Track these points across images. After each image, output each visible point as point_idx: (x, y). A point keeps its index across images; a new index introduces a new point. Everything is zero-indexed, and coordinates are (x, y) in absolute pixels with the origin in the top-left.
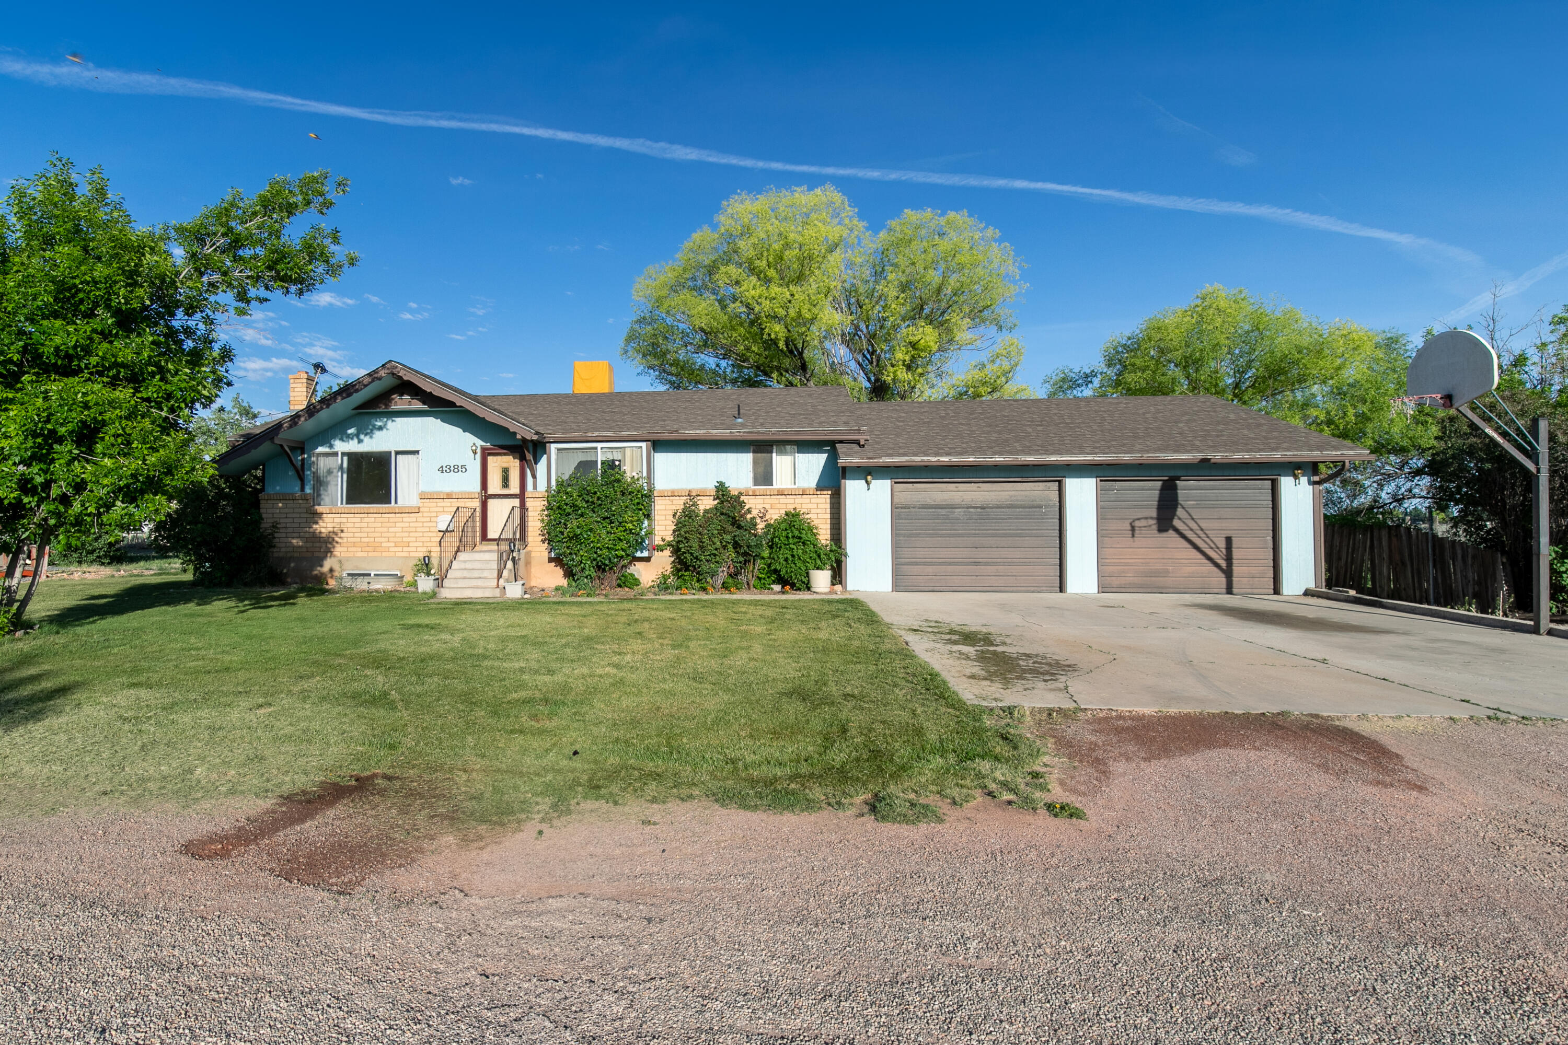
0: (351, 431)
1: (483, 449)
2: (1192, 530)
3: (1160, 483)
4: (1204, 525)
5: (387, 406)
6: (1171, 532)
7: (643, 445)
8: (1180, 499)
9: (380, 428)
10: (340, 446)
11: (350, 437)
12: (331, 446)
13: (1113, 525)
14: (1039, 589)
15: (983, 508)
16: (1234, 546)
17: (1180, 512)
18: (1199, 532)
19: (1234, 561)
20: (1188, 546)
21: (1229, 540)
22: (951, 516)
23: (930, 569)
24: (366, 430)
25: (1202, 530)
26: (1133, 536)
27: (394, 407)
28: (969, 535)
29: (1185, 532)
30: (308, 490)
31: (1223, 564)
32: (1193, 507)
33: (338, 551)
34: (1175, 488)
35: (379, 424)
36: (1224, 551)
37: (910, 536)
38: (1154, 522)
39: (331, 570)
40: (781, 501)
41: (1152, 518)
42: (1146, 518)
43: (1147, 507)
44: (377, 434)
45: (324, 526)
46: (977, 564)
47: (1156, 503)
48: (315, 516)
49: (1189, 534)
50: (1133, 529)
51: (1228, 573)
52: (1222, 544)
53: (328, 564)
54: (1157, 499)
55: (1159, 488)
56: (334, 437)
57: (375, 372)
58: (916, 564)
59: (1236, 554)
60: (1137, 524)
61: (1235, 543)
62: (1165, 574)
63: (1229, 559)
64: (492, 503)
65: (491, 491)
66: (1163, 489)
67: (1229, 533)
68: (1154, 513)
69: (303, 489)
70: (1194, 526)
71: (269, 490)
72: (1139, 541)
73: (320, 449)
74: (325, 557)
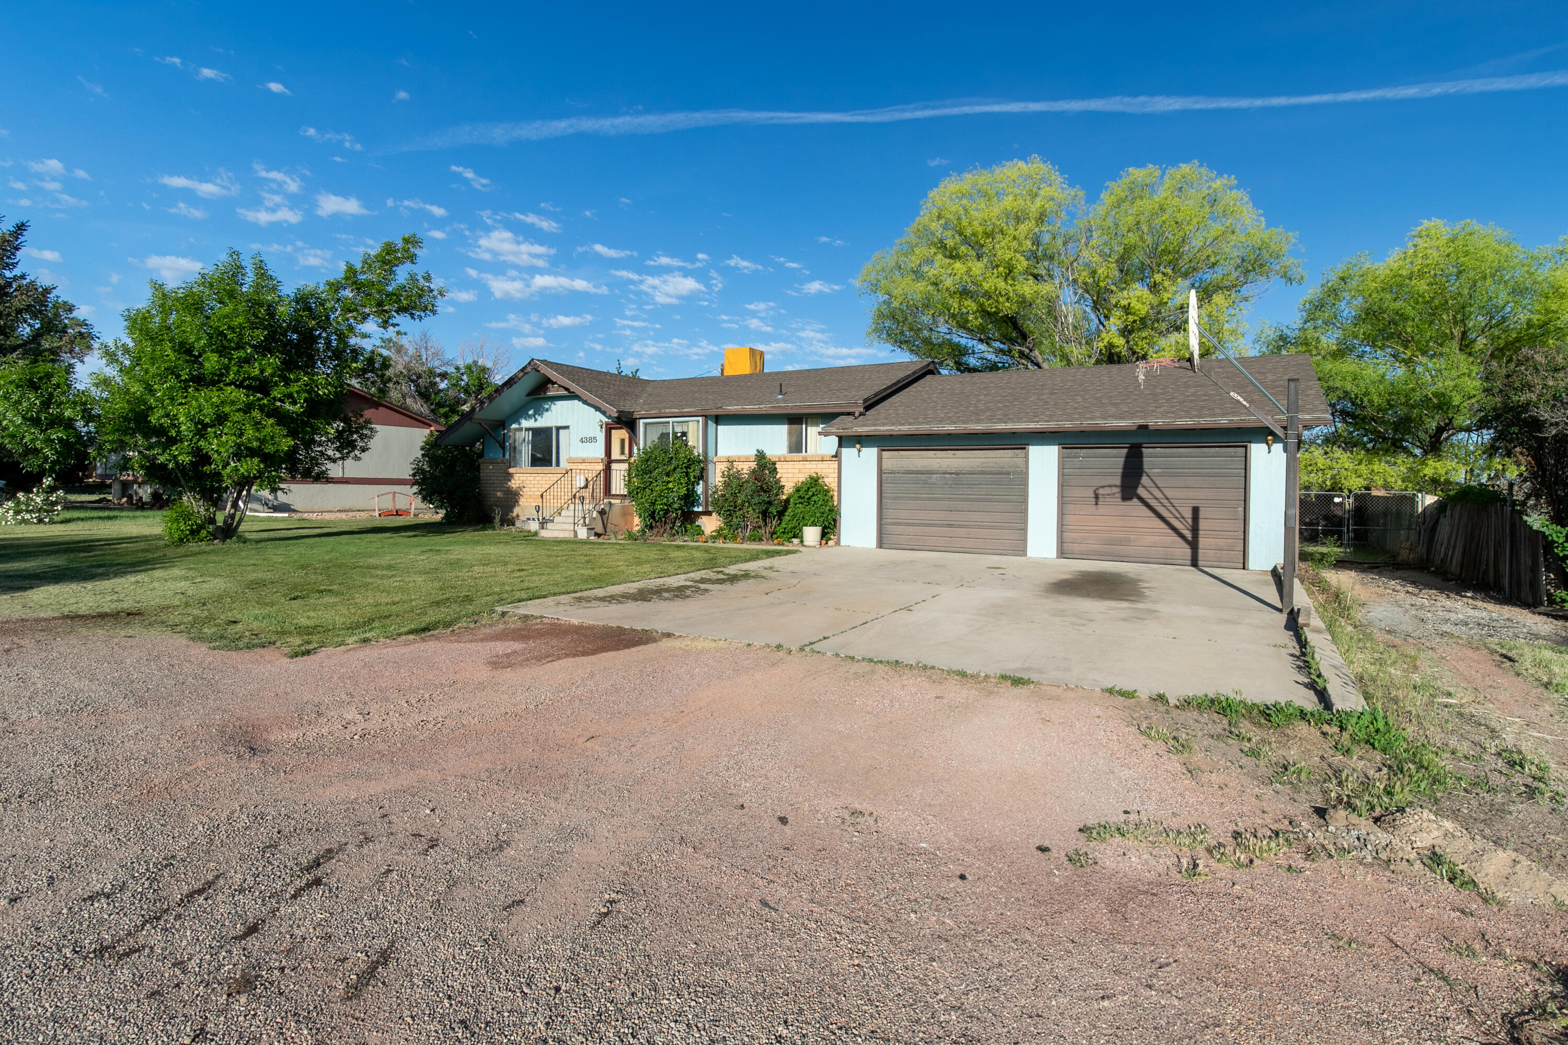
0: (531, 412)
1: (607, 424)
2: (1156, 499)
3: (1125, 451)
4: (1169, 493)
5: (545, 393)
6: (1135, 500)
7: (700, 419)
8: (1145, 466)
9: (547, 410)
10: (525, 423)
11: (530, 417)
12: (520, 424)
13: (1078, 493)
14: (1005, 552)
15: (957, 474)
16: (1201, 516)
17: (1145, 480)
18: (1164, 501)
19: (1201, 532)
20: (1152, 515)
21: (1196, 511)
22: (930, 481)
23: (911, 529)
24: (539, 412)
25: (1167, 499)
26: (1097, 504)
27: (549, 394)
28: (944, 499)
29: (1149, 501)
30: (507, 456)
31: (1188, 535)
32: (1159, 475)
33: (522, 501)
34: (1140, 456)
35: (546, 406)
36: (1190, 521)
37: (895, 498)
38: (1118, 490)
39: (518, 516)
40: (807, 466)
41: (1115, 486)
42: (1110, 486)
43: (1112, 475)
44: (546, 414)
45: (514, 484)
46: (950, 526)
47: (1121, 470)
48: (509, 476)
49: (1153, 503)
50: (1097, 497)
51: (1194, 545)
52: (1188, 514)
53: (516, 511)
54: (1121, 466)
55: (1124, 455)
56: (521, 417)
57: (525, 368)
58: (900, 524)
59: (1202, 524)
60: (1101, 491)
61: (1202, 514)
62: (1126, 542)
63: (1195, 530)
64: (614, 466)
65: (613, 457)
66: (1128, 456)
67: (1196, 503)
68: (1118, 481)
69: (504, 455)
70: (1159, 495)
71: (486, 456)
72: (1102, 509)
73: (514, 426)
74: (514, 506)
